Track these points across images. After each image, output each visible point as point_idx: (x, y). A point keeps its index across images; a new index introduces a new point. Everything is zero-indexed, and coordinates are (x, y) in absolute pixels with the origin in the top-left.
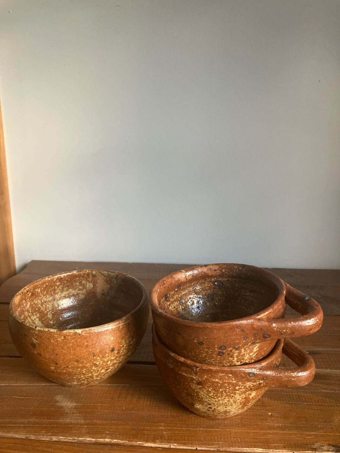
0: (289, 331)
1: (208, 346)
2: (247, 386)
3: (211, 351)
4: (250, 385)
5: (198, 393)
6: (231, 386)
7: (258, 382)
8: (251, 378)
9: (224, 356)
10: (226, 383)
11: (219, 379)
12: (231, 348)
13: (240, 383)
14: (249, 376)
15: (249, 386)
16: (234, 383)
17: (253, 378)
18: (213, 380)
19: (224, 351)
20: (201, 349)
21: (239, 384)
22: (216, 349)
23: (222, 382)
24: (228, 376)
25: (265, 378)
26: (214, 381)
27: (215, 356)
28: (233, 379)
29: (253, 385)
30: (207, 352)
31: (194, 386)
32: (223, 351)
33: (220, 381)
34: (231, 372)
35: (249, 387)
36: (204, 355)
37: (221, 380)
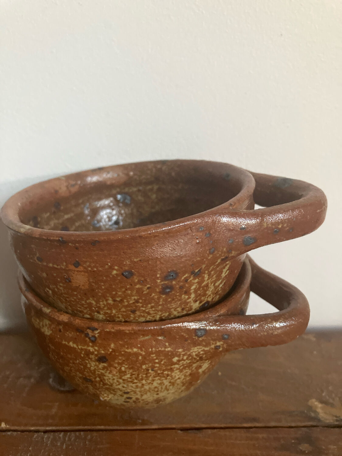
0: (287, 226)
1: (143, 277)
2: (194, 354)
3: (148, 288)
4: (199, 353)
5: (101, 376)
6: (163, 358)
7: (213, 344)
8: (201, 339)
9: (173, 292)
10: (153, 354)
11: (138, 348)
12: (186, 275)
13: (180, 350)
14: (196, 335)
15: (197, 353)
16: (168, 351)
17: (203, 338)
18: (127, 350)
19: (174, 282)
20: (128, 287)
21: (178, 352)
22: (159, 281)
23: (145, 352)
24: (157, 340)
25: (226, 336)
26: (130, 352)
27: (156, 297)
28: (167, 344)
29: (203, 350)
30: (139, 291)
31: (92, 365)
32: (172, 282)
33: (142, 350)
34: (163, 332)
35: (196, 355)
36: (133, 298)
37: (144, 349)
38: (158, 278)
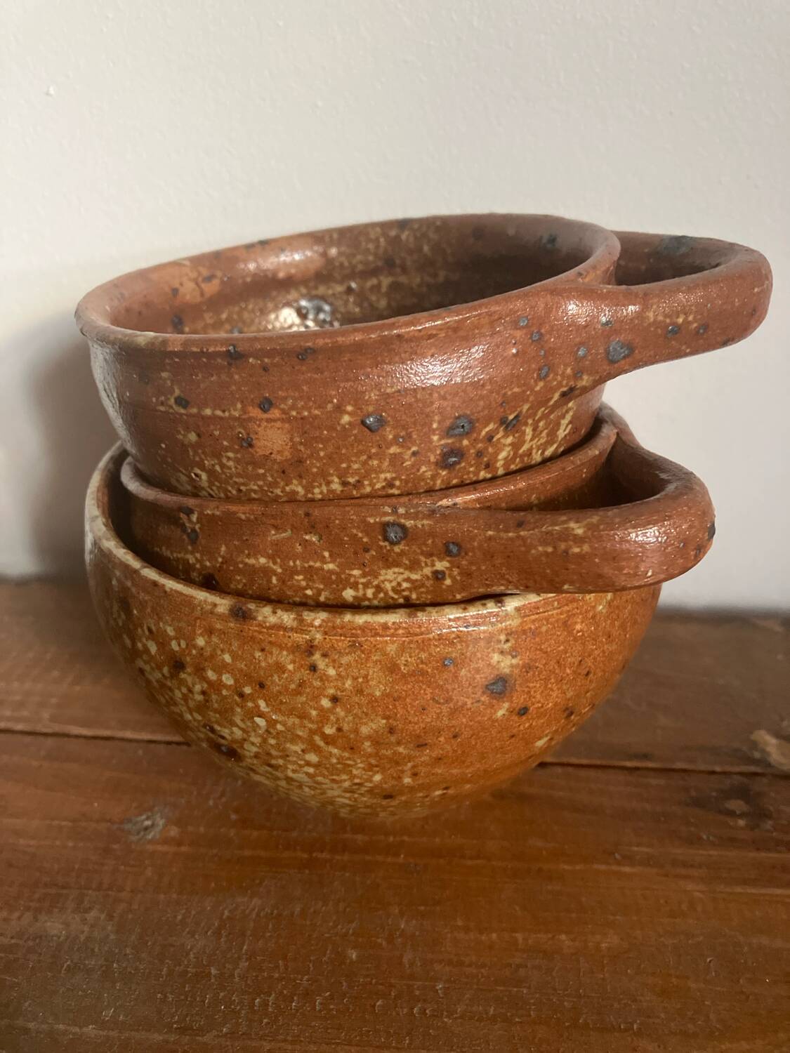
0: (695, 320)
1: (404, 428)
3: (414, 454)
9: (463, 464)
12: (491, 426)
19: (465, 442)
20: (373, 451)
22: (435, 438)
27: (429, 474)
30: (396, 460)
32: (461, 442)
36: (382, 476)
38: (434, 432)
